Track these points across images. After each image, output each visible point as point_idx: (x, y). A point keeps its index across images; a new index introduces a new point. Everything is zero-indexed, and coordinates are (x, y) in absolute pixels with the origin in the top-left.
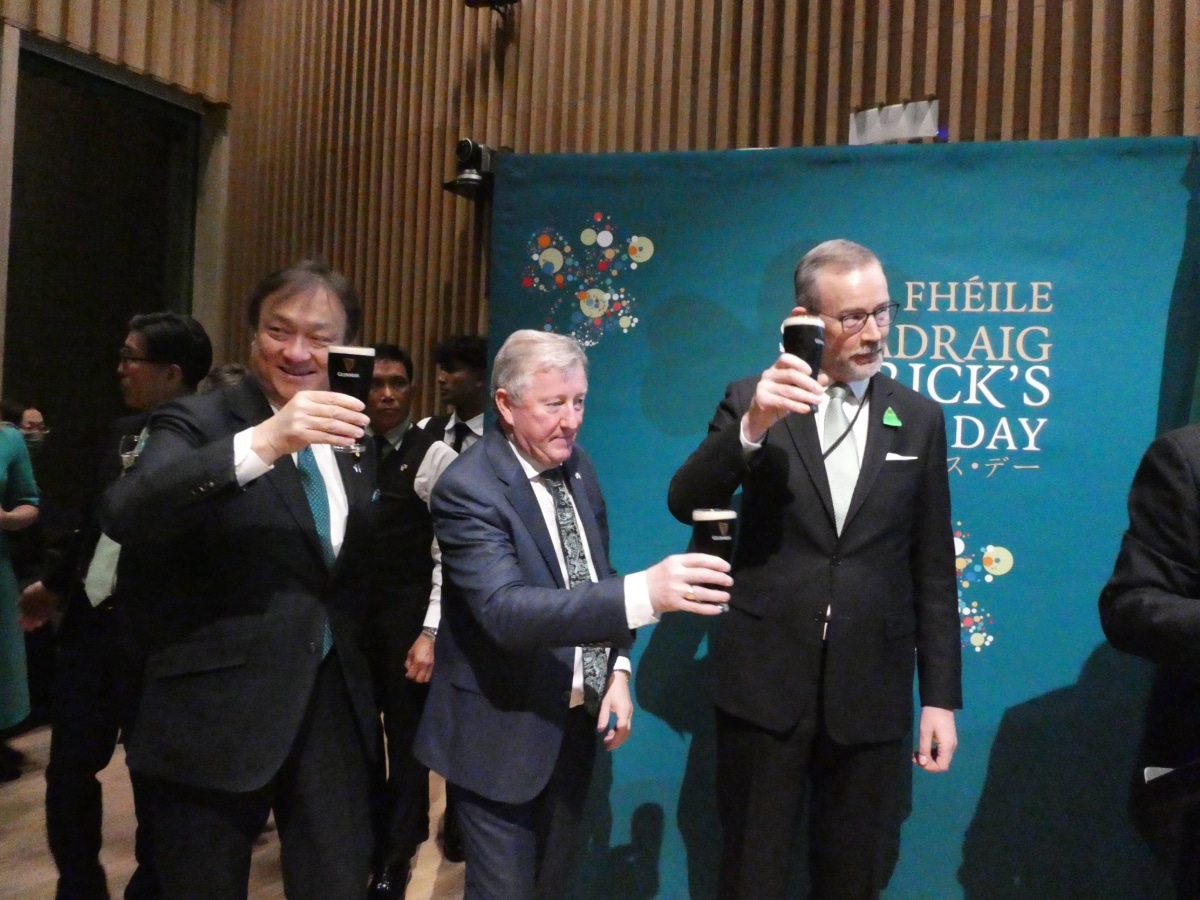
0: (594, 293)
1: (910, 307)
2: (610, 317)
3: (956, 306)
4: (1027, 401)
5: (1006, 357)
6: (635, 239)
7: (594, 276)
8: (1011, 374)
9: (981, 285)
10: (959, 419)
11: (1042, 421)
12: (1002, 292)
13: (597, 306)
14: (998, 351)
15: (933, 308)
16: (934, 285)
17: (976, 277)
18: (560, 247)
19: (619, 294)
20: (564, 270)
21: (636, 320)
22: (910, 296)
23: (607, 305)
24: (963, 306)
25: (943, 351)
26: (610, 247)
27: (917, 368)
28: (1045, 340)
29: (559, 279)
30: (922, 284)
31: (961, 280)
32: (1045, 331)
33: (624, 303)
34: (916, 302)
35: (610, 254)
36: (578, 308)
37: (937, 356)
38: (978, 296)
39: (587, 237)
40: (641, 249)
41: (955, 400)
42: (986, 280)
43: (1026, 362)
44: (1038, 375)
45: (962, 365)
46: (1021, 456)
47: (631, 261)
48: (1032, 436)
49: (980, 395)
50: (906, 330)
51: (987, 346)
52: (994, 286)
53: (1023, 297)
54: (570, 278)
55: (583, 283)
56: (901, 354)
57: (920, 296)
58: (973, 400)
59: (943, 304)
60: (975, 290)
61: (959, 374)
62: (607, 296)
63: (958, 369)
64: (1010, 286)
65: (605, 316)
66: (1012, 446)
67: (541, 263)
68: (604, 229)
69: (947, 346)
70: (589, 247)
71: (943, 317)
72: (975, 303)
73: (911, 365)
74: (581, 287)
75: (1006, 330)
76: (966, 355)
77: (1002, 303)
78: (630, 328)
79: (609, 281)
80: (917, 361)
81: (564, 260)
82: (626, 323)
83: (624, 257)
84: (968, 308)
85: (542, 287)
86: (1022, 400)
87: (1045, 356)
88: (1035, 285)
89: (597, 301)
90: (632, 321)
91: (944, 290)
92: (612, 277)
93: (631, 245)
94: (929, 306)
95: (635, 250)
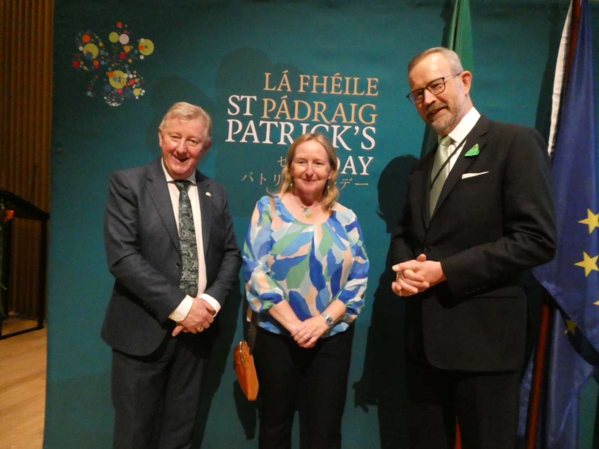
0: (118, 73)
1: (301, 90)
2: (128, 88)
3: (327, 91)
4: (363, 147)
5: (353, 121)
6: (142, 40)
7: (118, 62)
8: (355, 131)
9: (341, 78)
11: (371, 158)
12: (352, 83)
13: (120, 81)
14: (349, 118)
15: (314, 91)
16: (315, 77)
17: (338, 74)
18: (96, 43)
19: (133, 74)
20: (99, 57)
21: (143, 91)
22: (302, 84)
23: (126, 81)
24: (331, 91)
25: (319, 116)
26: (128, 44)
27: (305, 126)
28: (374, 113)
29: (96, 63)
30: (308, 77)
31: (330, 75)
32: (374, 107)
33: (136, 80)
34: (305, 87)
35: (127, 49)
36: (108, 83)
37: (316, 119)
38: (339, 85)
39: (113, 37)
40: (146, 47)
42: (343, 76)
43: (364, 124)
44: (369, 132)
45: (329, 125)
46: (359, 178)
47: (140, 54)
48: (365, 167)
49: (338, 143)
50: (299, 103)
51: (343, 115)
52: (348, 79)
53: (363, 86)
54: (103, 63)
55: (111, 66)
56: (296, 118)
57: (307, 84)
59: (320, 89)
60: (337, 81)
61: (328, 130)
62: (126, 76)
63: (327, 127)
64: (356, 79)
65: (125, 88)
66: (354, 173)
67: (85, 52)
68: (123, 33)
69: (321, 113)
70: (114, 44)
71: (319, 97)
72: (337, 89)
73: (301, 124)
74: (110, 69)
75: (353, 106)
76: (331, 119)
77: (351, 90)
78: (140, 96)
79: (127, 66)
80: (305, 122)
81: (99, 51)
82: (138, 92)
83: (136, 52)
84: (333, 92)
85: (85, 68)
86: (361, 146)
87: (373, 121)
88: (369, 80)
89: (120, 78)
90: (141, 92)
91: (320, 80)
92: (128, 63)
93: (140, 44)
94: (312, 90)
95: (142, 47)
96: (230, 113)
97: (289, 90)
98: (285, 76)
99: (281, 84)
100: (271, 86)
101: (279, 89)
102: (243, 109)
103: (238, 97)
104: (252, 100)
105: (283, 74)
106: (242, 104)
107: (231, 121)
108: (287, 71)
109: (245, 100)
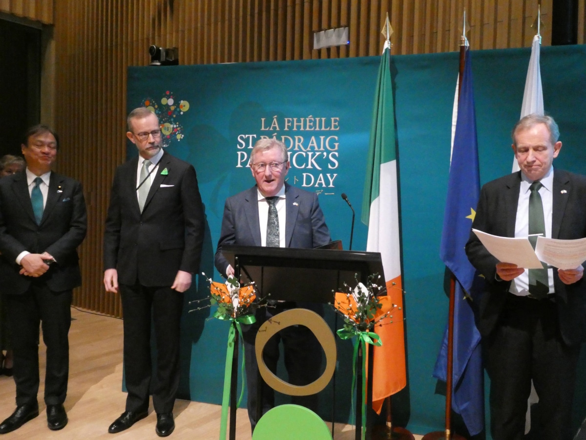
0: (167, 125)
1: (286, 129)
2: (173, 134)
3: (304, 128)
4: (330, 167)
5: (322, 149)
6: (182, 102)
7: (167, 117)
8: (324, 156)
9: (313, 119)
10: (305, 174)
11: (335, 175)
12: (320, 121)
13: (168, 130)
14: (319, 147)
15: (295, 129)
16: (295, 119)
17: (311, 116)
18: (154, 106)
19: (176, 125)
21: (183, 136)
22: (286, 124)
23: (172, 129)
24: (306, 128)
25: (299, 146)
26: (173, 105)
27: (289, 153)
28: (336, 142)
30: (291, 119)
31: (305, 117)
32: (336, 138)
33: (178, 129)
34: (288, 126)
35: (173, 108)
37: (296, 149)
38: (312, 124)
39: (164, 101)
40: (184, 106)
41: (303, 167)
42: (314, 117)
43: (329, 150)
44: (333, 156)
45: (306, 152)
46: (327, 189)
48: (331, 181)
49: (312, 165)
50: (285, 138)
51: (315, 145)
52: (318, 119)
53: (328, 124)
55: (162, 120)
57: (290, 124)
58: (310, 167)
59: (299, 127)
60: (310, 121)
61: (305, 156)
62: (172, 126)
63: (304, 154)
64: (323, 119)
65: (171, 134)
66: (324, 185)
68: (169, 98)
69: (300, 144)
70: (165, 106)
71: (299, 133)
72: (310, 127)
74: (162, 122)
75: (322, 138)
76: (307, 148)
77: (320, 127)
78: (181, 139)
79: (172, 120)
80: (289, 151)
82: (179, 137)
83: (178, 110)
84: (308, 129)
86: (328, 166)
87: (336, 148)
88: (333, 119)
89: (168, 128)
90: (181, 136)
91: (299, 121)
92: (173, 118)
93: (181, 105)
94: (293, 128)
95: (182, 106)
96: (239, 147)
97: (278, 129)
98: (275, 120)
99: (272, 125)
100: (265, 127)
101: (271, 129)
102: (247, 144)
103: (244, 136)
104: (253, 137)
105: (273, 119)
106: (247, 141)
107: (239, 153)
108: (276, 116)
109: (249, 137)
